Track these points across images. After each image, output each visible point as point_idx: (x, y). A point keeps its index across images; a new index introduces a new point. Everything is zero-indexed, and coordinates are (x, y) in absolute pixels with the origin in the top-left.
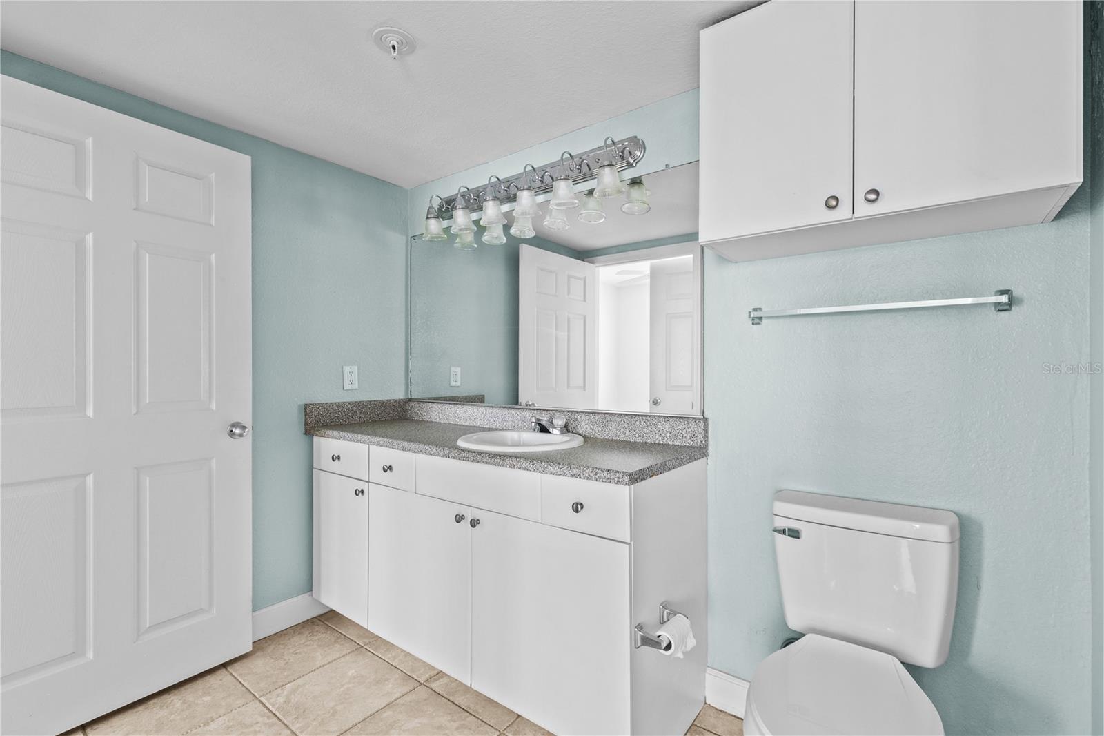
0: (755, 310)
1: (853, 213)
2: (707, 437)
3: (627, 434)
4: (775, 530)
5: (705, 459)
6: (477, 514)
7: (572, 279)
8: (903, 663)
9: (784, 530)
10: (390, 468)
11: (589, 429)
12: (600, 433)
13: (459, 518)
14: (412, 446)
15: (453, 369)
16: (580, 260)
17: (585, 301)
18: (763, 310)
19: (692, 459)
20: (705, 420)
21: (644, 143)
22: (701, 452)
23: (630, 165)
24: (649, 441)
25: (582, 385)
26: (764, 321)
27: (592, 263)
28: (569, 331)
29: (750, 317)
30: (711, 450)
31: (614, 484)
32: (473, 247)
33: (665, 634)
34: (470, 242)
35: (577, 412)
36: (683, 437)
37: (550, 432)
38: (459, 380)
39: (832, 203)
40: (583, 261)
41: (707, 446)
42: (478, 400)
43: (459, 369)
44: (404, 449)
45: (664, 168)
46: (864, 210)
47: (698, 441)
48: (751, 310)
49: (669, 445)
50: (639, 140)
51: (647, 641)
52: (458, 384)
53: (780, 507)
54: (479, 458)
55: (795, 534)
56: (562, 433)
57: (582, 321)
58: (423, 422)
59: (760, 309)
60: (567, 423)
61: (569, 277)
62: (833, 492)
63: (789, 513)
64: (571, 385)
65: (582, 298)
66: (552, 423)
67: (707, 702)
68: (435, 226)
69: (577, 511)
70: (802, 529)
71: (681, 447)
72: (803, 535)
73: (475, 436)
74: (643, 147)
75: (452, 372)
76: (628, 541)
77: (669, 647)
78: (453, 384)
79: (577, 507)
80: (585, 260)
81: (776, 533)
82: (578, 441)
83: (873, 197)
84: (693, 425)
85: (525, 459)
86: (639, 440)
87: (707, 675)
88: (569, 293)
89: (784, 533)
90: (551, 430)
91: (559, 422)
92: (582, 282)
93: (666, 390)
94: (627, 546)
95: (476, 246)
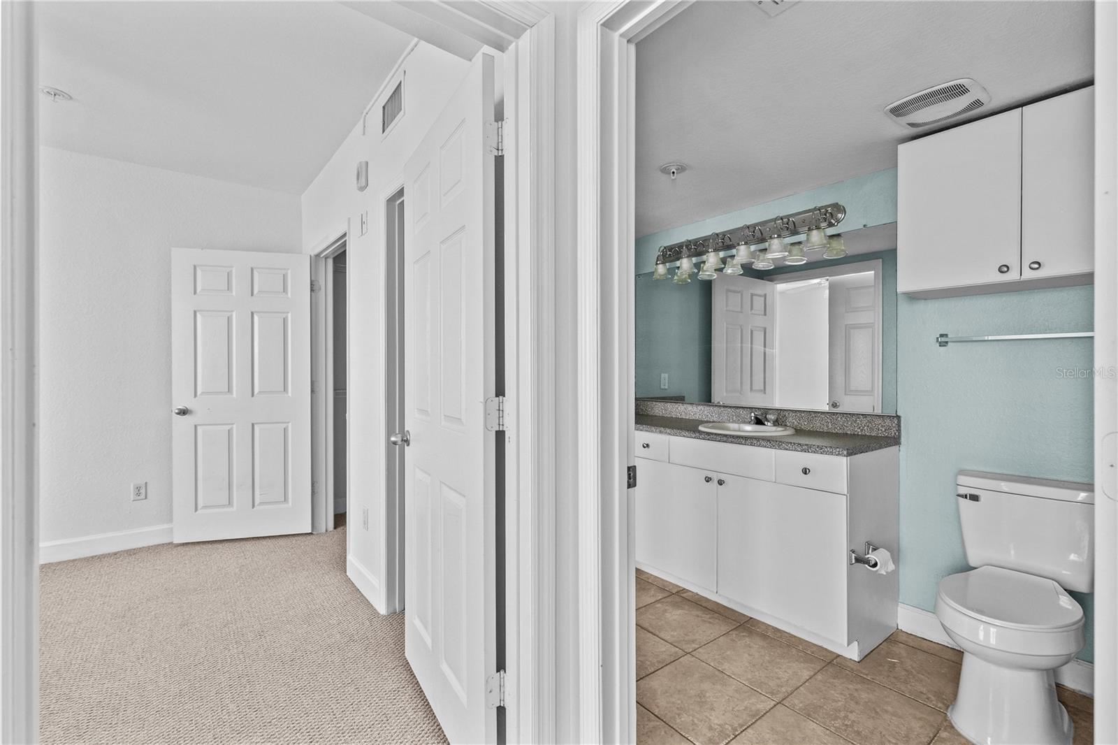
0: (942, 336)
1: (1021, 275)
2: (900, 430)
3: (830, 426)
4: (959, 495)
5: (898, 446)
6: (722, 477)
7: (754, 297)
8: (1065, 590)
9: (966, 496)
10: (648, 445)
11: (795, 423)
12: (805, 425)
13: (708, 480)
14: (668, 431)
15: (663, 375)
16: (759, 278)
17: (765, 315)
18: (949, 336)
19: (889, 445)
20: (898, 417)
21: (844, 209)
22: (895, 441)
23: (831, 225)
24: (849, 432)
25: (762, 388)
26: (949, 344)
27: (771, 280)
28: (752, 343)
29: (937, 341)
30: (903, 439)
31: (836, 456)
32: (686, 281)
33: (872, 557)
34: (685, 278)
35: (785, 410)
36: (880, 429)
37: (765, 425)
38: (667, 385)
39: (1004, 269)
40: (763, 279)
41: (899, 437)
42: (679, 399)
43: (667, 375)
44: (661, 432)
45: (862, 227)
46: (1028, 274)
47: (893, 432)
48: (938, 336)
49: (866, 435)
50: (840, 206)
51: (858, 560)
52: (666, 387)
53: (963, 480)
54: (725, 439)
55: (975, 498)
56: (774, 425)
57: (763, 333)
58: (648, 415)
59: (946, 335)
60: (777, 419)
61: (752, 295)
62: (1011, 473)
63: (969, 484)
64: (754, 389)
65: (763, 313)
66: (766, 417)
67: (899, 628)
68: (661, 269)
69: (806, 473)
70: (981, 495)
71: (877, 437)
72: (982, 499)
73: (711, 425)
74: (844, 211)
75: (662, 377)
76: (846, 493)
77: (875, 565)
78: (662, 387)
79: (805, 471)
80: (765, 278)
81: (959, 498)
82: (790, 432)
83: (1036, 266)
84: (888, 422)
85: (763, 440)
86: (840, 431)
87: (899, 608)
88: (752, 309)
89: (966, 498)
90: (766, 423)
91: (771, 417)
92: (763, 299)
93: (845, 394)
94: (845, 497)
95: (689, 281)
